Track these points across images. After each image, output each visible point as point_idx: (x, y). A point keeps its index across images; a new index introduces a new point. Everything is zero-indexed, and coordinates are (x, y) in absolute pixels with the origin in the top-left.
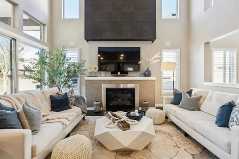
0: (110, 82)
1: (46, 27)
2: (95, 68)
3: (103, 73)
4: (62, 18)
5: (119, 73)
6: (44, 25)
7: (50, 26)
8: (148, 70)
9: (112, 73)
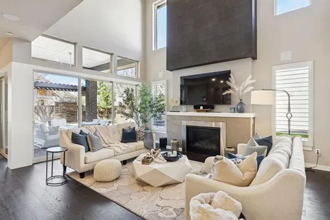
1: (139, 63)
2: (177, 102)
4: (154, 49)
6: (138, 62)
8: (241, 103)
9: (195, 107)
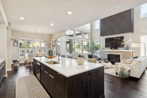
0: (109, 52)
2: (104, 46)
3: (107, 48)
4: (94, 29)
5: (113, 48)
6: (89, 33)
7: (91, 33)
8: (128, 47)
9: (111, 48)
